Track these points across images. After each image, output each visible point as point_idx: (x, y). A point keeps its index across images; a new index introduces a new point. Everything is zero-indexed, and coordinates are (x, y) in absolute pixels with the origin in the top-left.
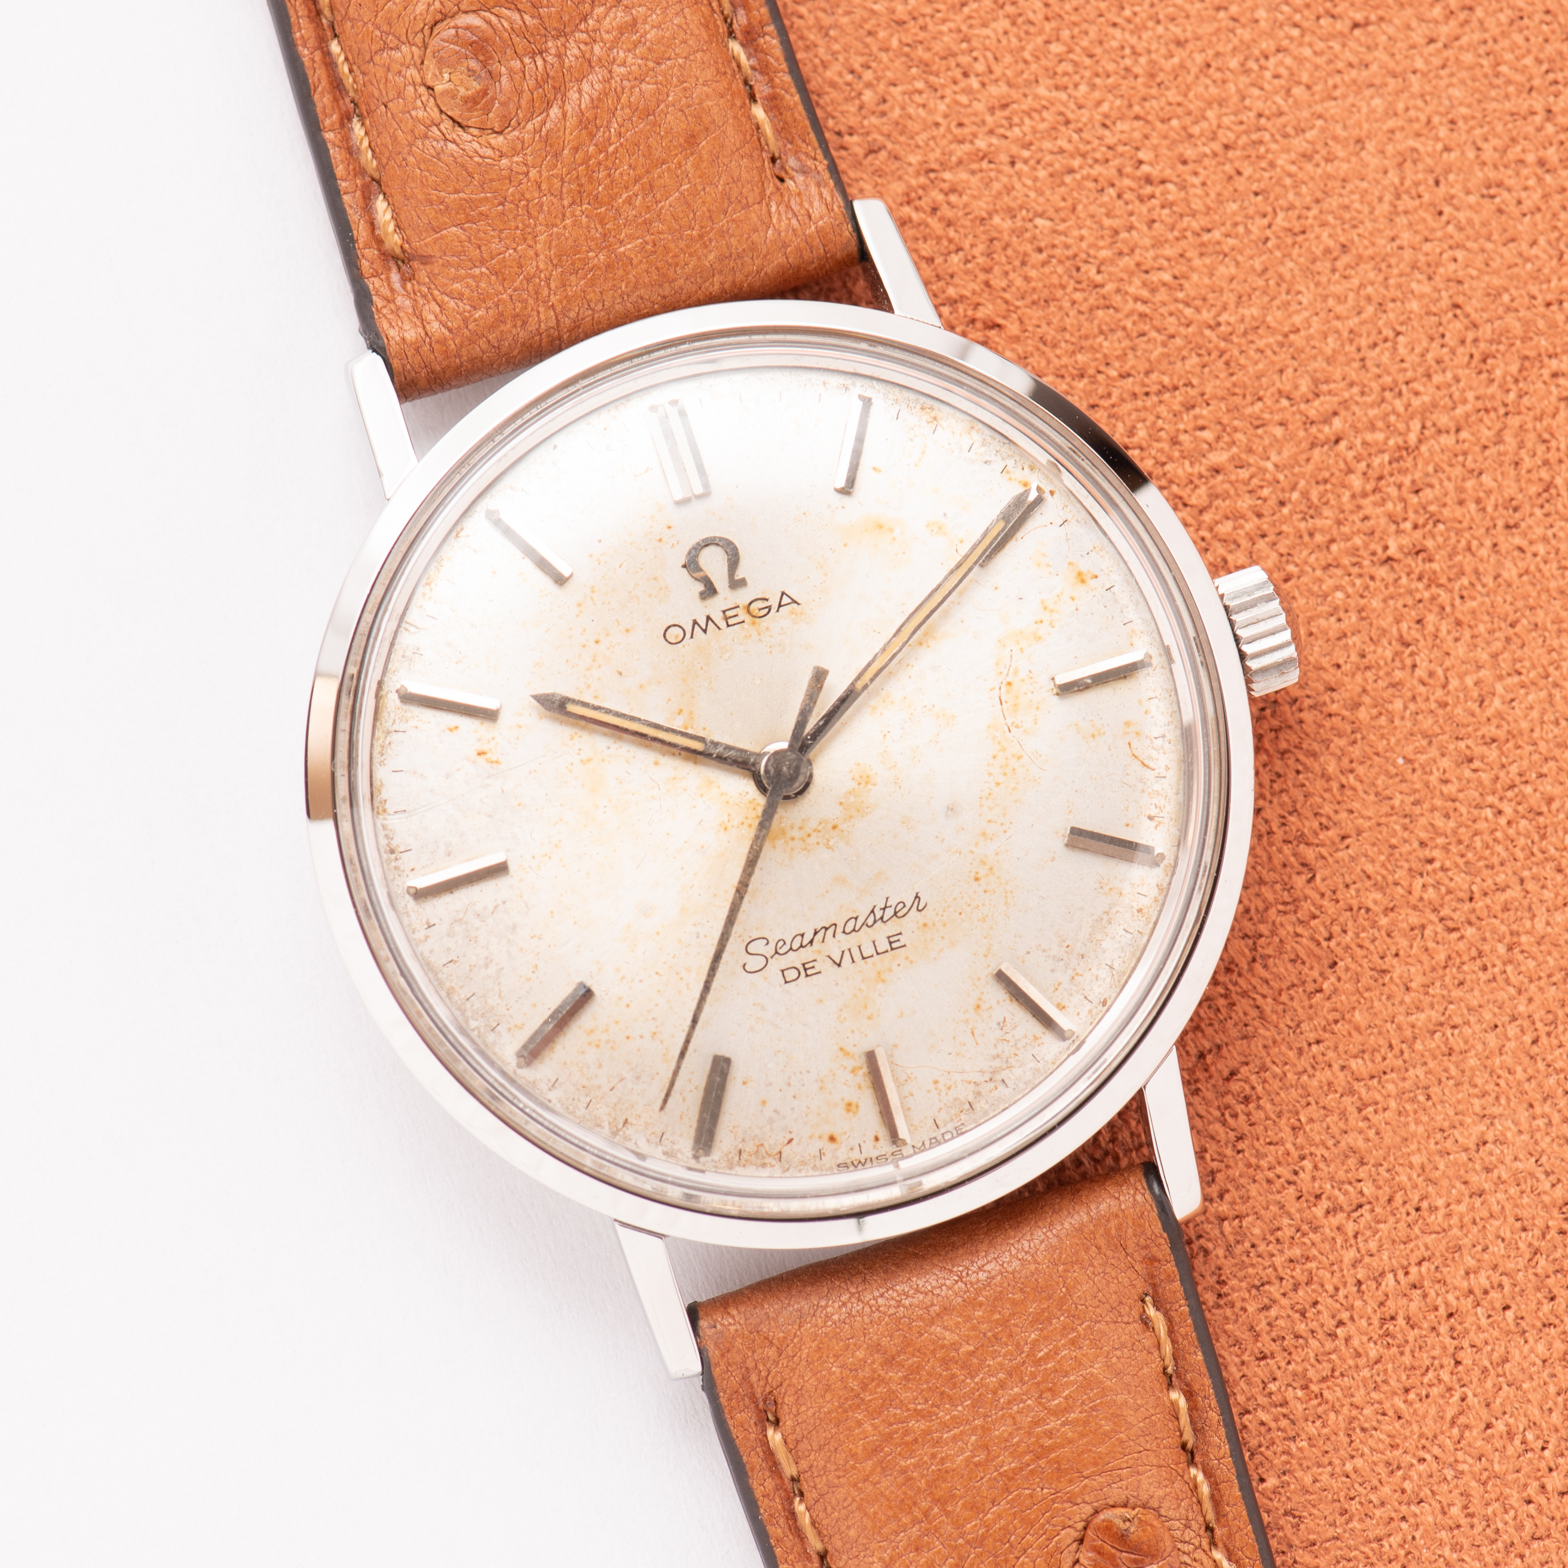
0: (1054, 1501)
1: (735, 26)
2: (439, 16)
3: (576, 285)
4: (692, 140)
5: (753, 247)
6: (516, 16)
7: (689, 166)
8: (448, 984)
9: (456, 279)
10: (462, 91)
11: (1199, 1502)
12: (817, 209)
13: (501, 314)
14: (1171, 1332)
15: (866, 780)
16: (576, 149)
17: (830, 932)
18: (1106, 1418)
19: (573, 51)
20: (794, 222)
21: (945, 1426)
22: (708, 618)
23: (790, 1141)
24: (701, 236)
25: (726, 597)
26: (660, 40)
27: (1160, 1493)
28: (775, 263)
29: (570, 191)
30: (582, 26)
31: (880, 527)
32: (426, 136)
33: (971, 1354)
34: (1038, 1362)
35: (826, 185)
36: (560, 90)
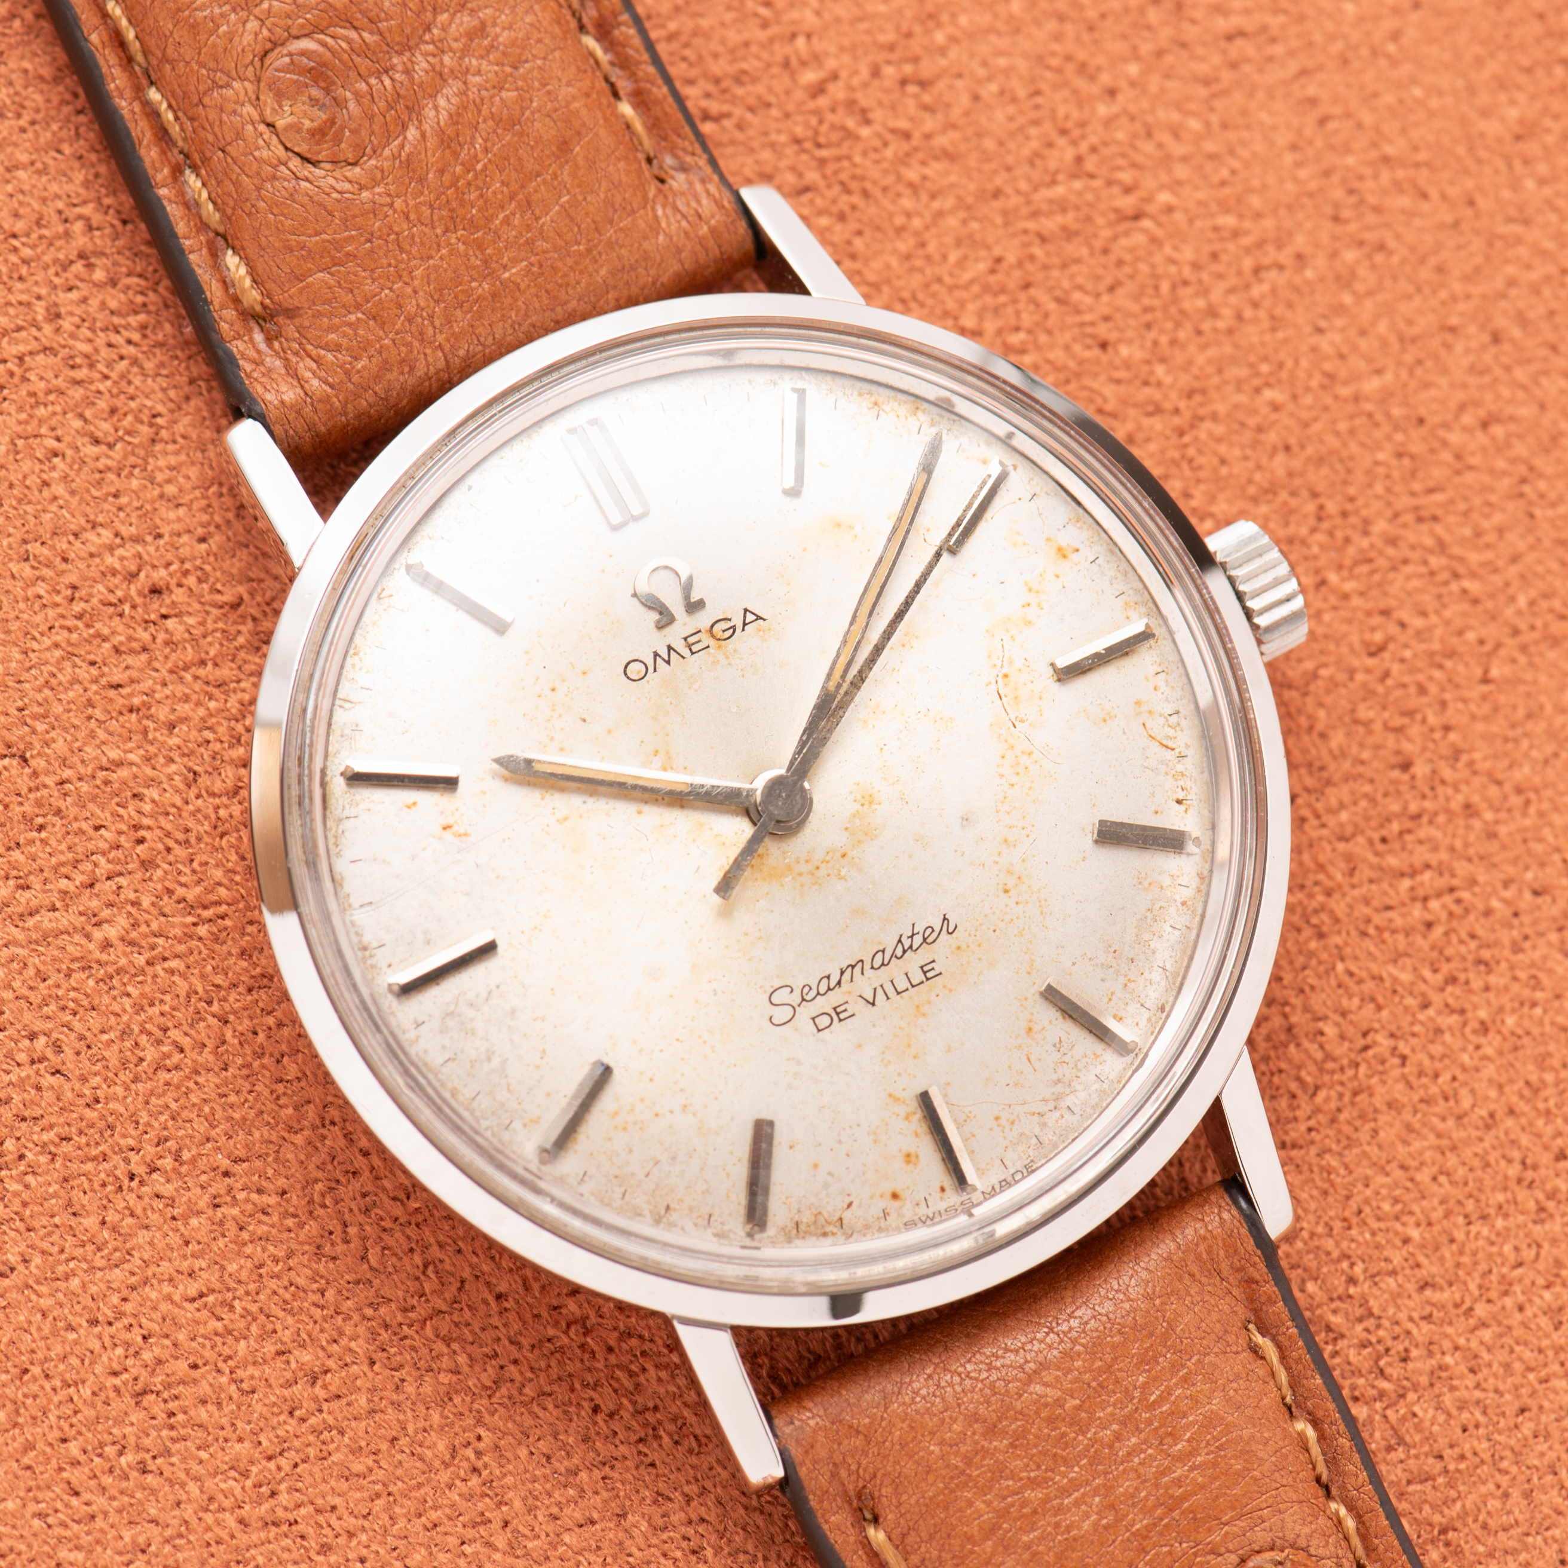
0: (1195, 1555)
1: (585, 20)
2: (269, 45)
3: (462, 320)
4: (564, 147)
5: (646, 257)
6: (353, 35)
7: (565, 175)
8: (450, 1085)
9: (332, 329)
10: (307, 124)
11: (1346, 1538)
12: (707, 206)
13: (386, 361)
14: (1283, 1358)
15: (868, 800)
16: (442, 172)
17: (858, 969)
18: (1236, 1457)
19: (421, 65)
20: (684, 224)
21: (1065, 1492)
22: (670, 648)
23: (850, 1205)
24: (589, 251)
25: (684, 624)
26: (513, 43)
27: (1307, 1530)
28: (673, 268)
29: (441, 218)
30: (427, 37)
31: (839, 525)
32: (274, 178)
33: (1078, 1408)
34: (1152, 1406)
35: (711, 180)
36: (414, 110)
